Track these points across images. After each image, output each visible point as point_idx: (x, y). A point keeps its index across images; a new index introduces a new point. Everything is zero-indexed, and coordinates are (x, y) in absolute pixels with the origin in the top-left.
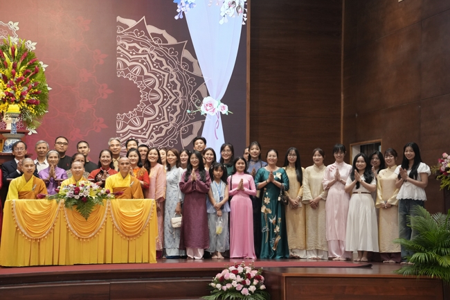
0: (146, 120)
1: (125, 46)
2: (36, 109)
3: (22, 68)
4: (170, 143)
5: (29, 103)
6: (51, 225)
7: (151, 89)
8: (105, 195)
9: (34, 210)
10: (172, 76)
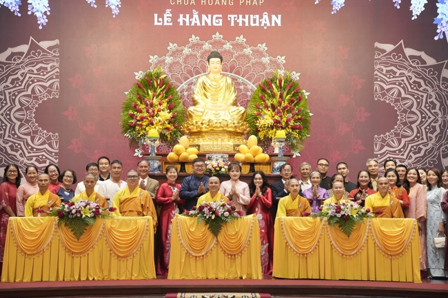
0: (403, 140)
1: (382, 70)
2: (299, 133)
3: (288, 97)
4: (429, 163)
5: (293, 128)
6: (316, 241)
7: (408, 110)
8: (366, 214)
9: (301, 227)
10: (431, 97)
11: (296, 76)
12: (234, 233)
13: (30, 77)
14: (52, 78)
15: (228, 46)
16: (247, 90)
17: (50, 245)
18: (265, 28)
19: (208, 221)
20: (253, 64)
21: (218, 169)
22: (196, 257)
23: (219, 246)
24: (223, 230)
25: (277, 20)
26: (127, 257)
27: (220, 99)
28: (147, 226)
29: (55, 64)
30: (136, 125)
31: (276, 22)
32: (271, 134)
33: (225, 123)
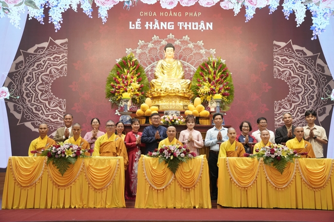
0: (293, 105)
1: (279, 59)
2: (227, 98)
6: (255, 177)
7: (296, 85)
8: (293, 155)
9: (242, 166)
10: (310, 76)
11: (223, 61)
12: (188, 171)
13: (49, 63)
14: (63, 63)
15: (177, 42)
16: (190, 71)
17: (41, 179)
18: (202, 31)
19: (167, 161)
20: (194, 54)
21: (173, 121)
22: (158, 190)
23: (177, 181)
24: (180, 168)
25: (210, 26)
26: (102, 189)
27: (173, 75)
28: (119, 165)
29: (65, 54)
30: (115, 92)
31: (209, 27)
32: (208, 98)
33: (177, 90)
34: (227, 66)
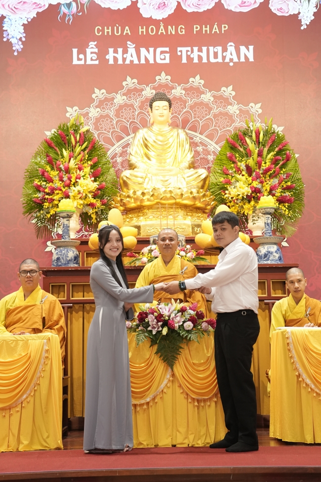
3: (271, 155)
5: (281, 201)
11: (279, 129)
15: (178, 91)
16: (207, 152)
18: (231, 64)
19: (155, 339)
20: (215, 116)
22: (136, 406)
23: (177, 385)
24: (184, 355)
25: (248, 53)
26: (10, 408)
27: (170, 161)
28: (47, 351)
30: (44, 200)
31: (246, 57)
32: (247, 208)
33: (179, 192)
34: (287, 139)
